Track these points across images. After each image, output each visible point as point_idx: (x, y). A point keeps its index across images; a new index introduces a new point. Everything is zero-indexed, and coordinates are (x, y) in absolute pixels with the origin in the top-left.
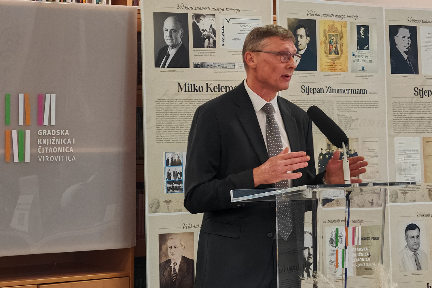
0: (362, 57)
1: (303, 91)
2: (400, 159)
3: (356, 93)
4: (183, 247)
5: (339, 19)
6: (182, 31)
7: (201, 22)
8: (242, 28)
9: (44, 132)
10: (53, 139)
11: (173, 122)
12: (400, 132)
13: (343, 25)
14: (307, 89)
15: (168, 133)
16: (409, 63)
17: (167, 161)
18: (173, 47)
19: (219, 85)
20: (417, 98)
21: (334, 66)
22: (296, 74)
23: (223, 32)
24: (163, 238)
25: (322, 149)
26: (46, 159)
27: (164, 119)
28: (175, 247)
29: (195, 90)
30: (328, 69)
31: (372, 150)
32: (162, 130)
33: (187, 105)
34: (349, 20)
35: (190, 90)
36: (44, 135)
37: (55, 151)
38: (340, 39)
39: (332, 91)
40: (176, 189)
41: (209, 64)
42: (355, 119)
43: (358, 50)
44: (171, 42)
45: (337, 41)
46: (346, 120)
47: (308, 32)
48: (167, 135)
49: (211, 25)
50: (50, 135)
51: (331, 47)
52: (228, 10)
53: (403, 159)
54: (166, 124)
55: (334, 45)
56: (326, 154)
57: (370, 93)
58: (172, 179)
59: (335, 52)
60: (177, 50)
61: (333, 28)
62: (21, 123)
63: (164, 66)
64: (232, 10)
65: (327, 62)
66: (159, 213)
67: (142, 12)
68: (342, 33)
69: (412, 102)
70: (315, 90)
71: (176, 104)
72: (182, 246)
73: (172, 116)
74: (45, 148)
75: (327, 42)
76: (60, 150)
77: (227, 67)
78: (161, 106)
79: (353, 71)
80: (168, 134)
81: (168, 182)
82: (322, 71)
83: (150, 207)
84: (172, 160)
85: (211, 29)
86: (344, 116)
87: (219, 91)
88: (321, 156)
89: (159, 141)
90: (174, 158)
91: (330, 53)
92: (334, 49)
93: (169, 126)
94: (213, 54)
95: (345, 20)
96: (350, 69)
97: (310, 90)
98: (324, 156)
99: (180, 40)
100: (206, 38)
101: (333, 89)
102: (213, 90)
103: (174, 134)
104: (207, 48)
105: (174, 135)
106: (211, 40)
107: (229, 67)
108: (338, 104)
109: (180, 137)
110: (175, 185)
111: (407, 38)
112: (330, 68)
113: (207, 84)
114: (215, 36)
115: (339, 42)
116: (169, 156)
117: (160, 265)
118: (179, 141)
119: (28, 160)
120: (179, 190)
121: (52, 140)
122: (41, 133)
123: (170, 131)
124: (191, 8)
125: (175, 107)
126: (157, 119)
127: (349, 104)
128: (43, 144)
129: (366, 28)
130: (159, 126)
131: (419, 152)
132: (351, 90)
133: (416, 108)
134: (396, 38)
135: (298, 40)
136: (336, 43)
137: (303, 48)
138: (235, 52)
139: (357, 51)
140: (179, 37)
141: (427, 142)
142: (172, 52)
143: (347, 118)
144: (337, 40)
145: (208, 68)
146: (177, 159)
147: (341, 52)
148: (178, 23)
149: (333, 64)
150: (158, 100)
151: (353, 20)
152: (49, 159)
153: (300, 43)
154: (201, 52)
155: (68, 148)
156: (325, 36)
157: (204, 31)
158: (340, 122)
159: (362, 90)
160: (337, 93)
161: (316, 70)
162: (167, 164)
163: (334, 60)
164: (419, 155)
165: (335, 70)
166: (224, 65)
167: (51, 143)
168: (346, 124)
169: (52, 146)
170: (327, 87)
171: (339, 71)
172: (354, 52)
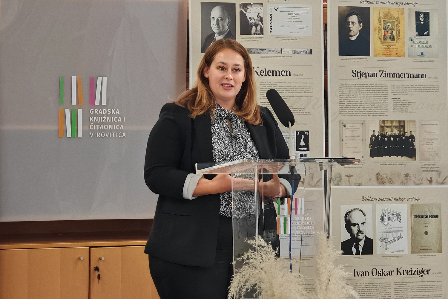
0: (422, 42)
1: (354, 75)
3: (413, 77)
5: (396, 6)
6: (229, 19)
7: (248, 11)
8: (290, 16)
9: (95, 110)
10: (104, 117)
13: (400, 13)
14: (359, 74)
18: (220, 34)
19: (266, 69)
21: (389, 52)
22: (347, 59)
23: (271, 20)
25: (374, 131)
26: (97, 135)
30: (383, 54)
31: (431, 133)
34: (407, 7)
36: (95, 113)
37: (106, 128)
38: (397, 25)
39: (387, 75)
41: (255, 50)
42: (412, 103)
43: (416, 35)
44: (218, 29)
45: (393, 27)
46: (402, 104)
49: (259, 14)
50: (102, 113)
51: (386, 33)
55: (389, 32)
56: (378, 135)
57: (430, 78)
59: (390, 38)
60: (224, 37)
61: (389, 14)
62: (74, 102)
65: (382, 47)
67: (190, 2)
68: (398, 19)
70: (367, 74)
74: (97, 125)
76: (111, 127)
77: (275, 53)
79: (410, 56)
82: (376, 56)
85: (258, 17)
87: (266, 75)
88: (374, 138)
91: (385, 38)
92: (389, 35)
94: (260, 40)
95: (402, 6)
96: (407, 54)
97: (361, 75)
98: (377, 137)
99: (227, 27)
100: (253, 25)
104: (255, 34)
106: (259, 27)
107: (277, 53)
108: (392, 88)
114: (262, 24)
115: (395, 29)
119: (80, 135)
122: (93, 111)
127: (405, 88)
128: (95, 121)
129: (427, 14)
132: (408, 74)
135: (350, 26)
136: (392, 29)
137: (355, 34)
138: (283, 38)
140: (226, 25)
143: (403, 102)
145: (254, 53)
148: (225, 11)
149: (388, 50)
151: (411, 7)
152: (100, 135)
153: (351, 29)
154: (248, 39)
155: (119, 125)
157: (252, 19)
158: (395, 105)
159: (420, 75)
160: (392, 77)
161: (368, 55)
163: (389, 46)
165: (390, 55)
166: (271, 51)
167: (103, 121)
168: (401, 107)
169: (103, 124)
170: (382, 72)
171: (394, 57)
172: (412, 38)
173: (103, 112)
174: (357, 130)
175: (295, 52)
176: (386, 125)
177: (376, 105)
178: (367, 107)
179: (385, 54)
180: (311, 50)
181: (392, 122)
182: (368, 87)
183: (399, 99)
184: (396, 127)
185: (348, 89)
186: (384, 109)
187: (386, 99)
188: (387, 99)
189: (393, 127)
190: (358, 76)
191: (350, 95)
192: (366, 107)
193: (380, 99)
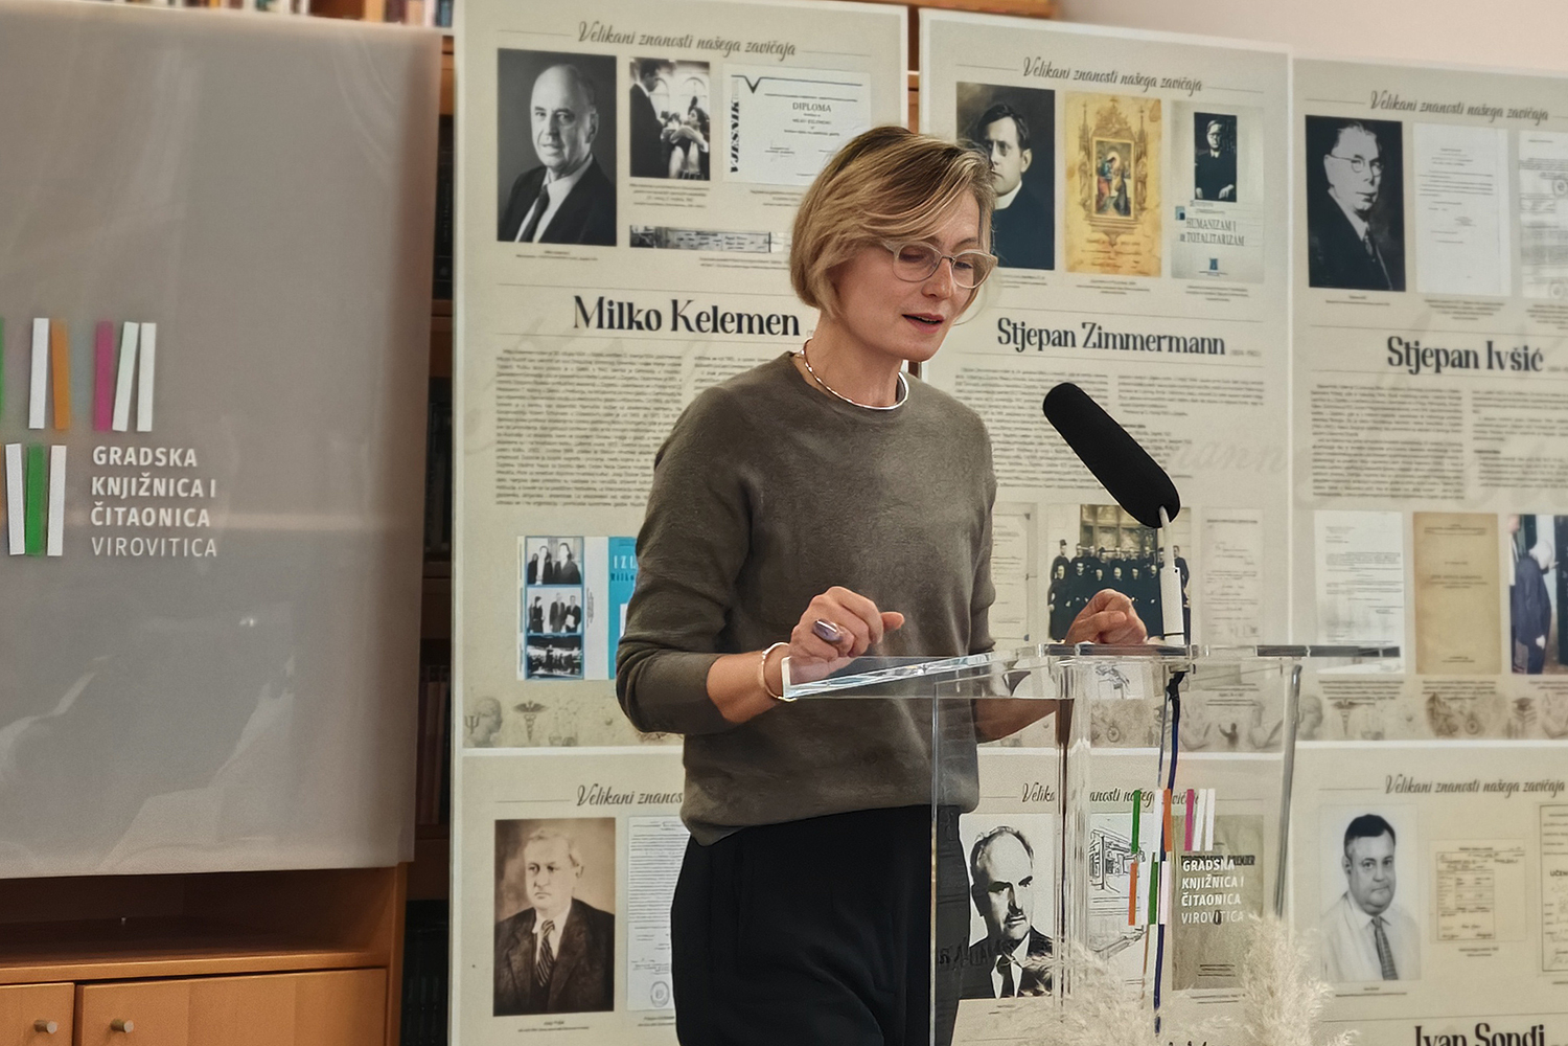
0: (1212, 224)
1: (1004, 338)
2: (1333, 589)
3: (1185, 351)
4: (578, 869)
5: (1136, 90)
6: (592, 116)
7: (660, 88)
8: (800, 114)
9: (112, 452)
10: (142, 480)
11: (554, 433)
12: (1334, 491)
13: (1147, 113)
14: (1019, 333)
15: (536, 469)
16: (1374, 250)
17: (532, 568)
18: (563, 170)
19: (715, 309)
20: (1398, 376)
21: (1112, 255)
23: (735, 125)
24: (509, 835)
25: (1063, 543)
26: (118, 547)
27: (524, 420)
28: (550, 868)
29: (635, 325)
30: (1094, 264)
31: (1236, 554)
32: (516, 458)
33: (603, 374)
34: (1168, 96)
35: (616, 323)
36: (111, 462)
37: (149, 520)
38: (1138, 159)
39: (1104, 341)
40: (560, 667)
41: (682, 235)
42: (1180, 442)
43: (1197, 198)
44: (555, 155)
45: (1127, 167)
47: (1025, 131)
48: (535, 477)
49: (695, 101)
50: (135, 464)
51: (1104, 186)
52: (755, 48)
53: (1343, 588)
54: (532, 439)
55: (1115, 182)
56: (1076, 560)
57: (1236, 353)
58: (547, 629)
59: (1117, 206)
60: (574, 182)
61: (1114, 120)
62: (38, 419)
63: (528, 237)
64: (768, 48)
65: (1091, 239)
66: (499, 746)
67: (459, 47)
68: (1142, 138)
69: (1378, 388)
70: (1044, 335)
71: (566, 369)
72: (574, 863)
73: (551, 410)
74: (116, 509)
75: (1091, 169)
76: (165, 517)
77: (746, 248)
78: (512, 375)
79: (1177, 274)
80: (537, 473)
81: (531, 641)
82: (1071, 269)
83: (469, 724)
84: (548, 565)
85: (693, 112)
86: (1142, 430)
87: (715, 330)
88: (1061, 568)
89: (505, 496)
90: (557, 556)
91: (1101, 208)
92: (1115, 193)
93: (538, 446)
94: (698, 200)
95: (1154, 93)
96: (1166, 267)
97: (1027, 336)
98: (1070, 566)
99: (586, 148)
100: (674, 142)
101: (1107, 335)
102: (693, 324)
103: (558, 473)
104: (680, 177)
105: (558, 477)
106: (694, 151)
107: (753, 248)
108: (1123, 387)
109: (579, 485)
110: (557, 652)
111: (1368, 164)
112: (1100, 261)
113: (675, 303)
114: (707, 138)
115: (1132, 170)
116: (538, 549)
117: (498, 928)
118: (572, 500)
119: (55, 547)
120: (569, 671)
121: (138, 481)
122: (103, 456)
123: (544, 463)
124: (628, 39)
125: (563, 380)
126: (500, 420)
127: (1160, 389)
128: (109, 493)
129: (1228, 124)
130: (505, 446)
131: (1401, 565)
132: (1171, 339)
133: (1393, 409)
134: (1328, 162)
135: (993, 159)
136: (1123, 174)
137: (1008, 189)
138: (774, 196)
139: (1192, 205)
140: (582, 138)
141: (1429, 530)
143: (1154, 437)
144: (1126, 163)
145: (677, 247)
146: (564, 562)
147: (1138, 207)
148: (580, 86)
149: (1110, 249)
150: (507, 355)
151: (1181, 94)
152: (128, 548)
154: (655, 193)
155: (193, 510)
156: (1086, 149)
157: (670, 120)
159: (1206, 342)
160: (1122, 348)
162: (531, 579)
163: (1112, 233)
164: (1399, 576)
165: (1116, 268)
166: (736, 241)
167: (138, 492)
169: (134, 501)
170: (1089, 327)
171: (1128, 273)
172: (1183, 208)
173: (139, 460)
174: (1012, 537)
176: (1103, 521)
178: (1043, 454)
179: (1101, 265)
183: (1141, 426)
184: (1131, 530)
185: (984, 389)
189: (1121, 530)
190: (1015, 342)
191: (990, 410)
192: (1039, 454)
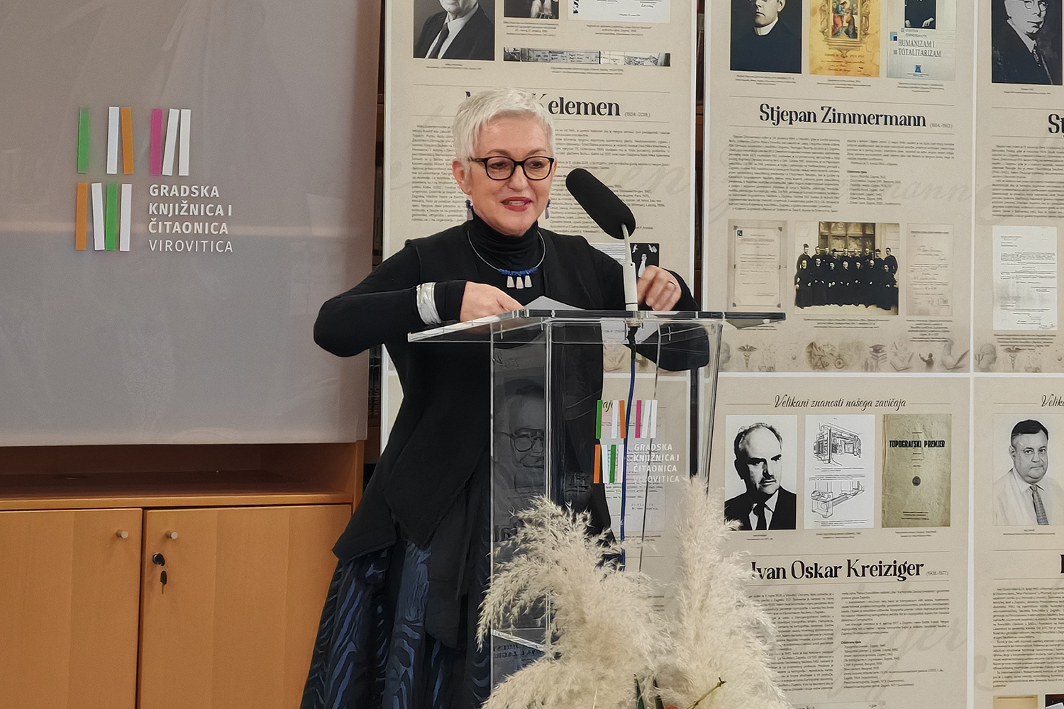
0: (915, 43)
1: (765, 116)
2: (1006, 276)
3: (897, 124)
9: (162, 189)
10: (182, 205)
12: (1008, 213)
14: (775, 113)
15: (439, 199)
16: (1040, 58)
18: (458, 13)
19: (562, 99)
20: (1056, 139)
21: (844, 64)
22: (750, 79)
25: (806, 246)
26: (166, 246)
27: (431, 169)
30: (830, 70)
31: (933, 253)
32: (425, 192)
36: (162, 195)
37: (187, 229)
38: (863, 2)
39: (837, 118)
41: (539, 53)
42: (892, 182)
43: (906, 27)
45: (855, 8)
46: (870, 184)
48: (438, 204)
50: (177, 195)
51: (838, 20)
53: (1014, 275)
54: (437, 180)
55: (846, 17)
56: (815, 257)
57: (934, 125)
59: (847, 33)
60: (466, 21)
62: (112, 168)
63: (434, 55)
65: (827, 54)
69: (1041, 147)
70: (793, 114)
74: (165, 223)
76: (198, 228)
77: (583, 61)
78: (423, 140)
79: (890, 75)
80: (440, 202)
82: (814, 73)
86: (865, 174)
87: (562, 112)
88: (804, 261)
89: (417, 217)
91: (835, 34)
92: (846, 24)
93: (443, 185)
94: (550, 31)
96: (883, 71)
97: (781, 116)
98: (811, 261)
101: (839, 115)
103: (453, 202)
104: (538, 17)
105: (454, 204)
106: (548, 1)
107: (588, 61)
108: (849, 148)
112: (834, 67)
119: (125, 246)
121: (180, 206)
122: (157, 191)
123: (444, 195)
126: (414, 168)
127: (877, 149)
128: (161, 213)
130: (418, 185)
131: (1055, 261)
132: (886, 116)
133: (1052, 161)
134: (1008, 2)
135: (757, 4)
136: (852, 12)
137: (769, 21)
138: (604, 28)
142: (455, 26)
143: (873, 179)
144: (855, 5)
145: (537, 60)
147: (862, 32)
149: (842, 59)
150: (420, 129)
152: (173, 247)
153: (760, 10)
154: (520, 27)
155: (217, 224)
158: (854, 188)
159: (912, 119)
160: (850, 122)
161: (797, 69)
163: (843, 51)
164: (1054, 268)
165: (846, 72)
166: (576, 57)
167: (179, 213)
168: (868, 192)
169: (182, 219)
170: (826, 109)
171: (855, 75)
172: (896, 33)
173: (180, 194)
174: (768, 243)
175: (630, 61)
176: (834, 233)
177: (811, 186)
178: (791, 190)
179: (835, 70)
180: (668, 56)
181: (847, 225)
182: (793, 145)
183: (863, 172)
184: (855, 238)
185: (750, 149)
186: (829, 196)
187: (833, 174)
188: (837, 173)
189: (848, 238)
190: (772, 119)
191: (754, 162)
192: (789, 190)
193: (820, 173)
